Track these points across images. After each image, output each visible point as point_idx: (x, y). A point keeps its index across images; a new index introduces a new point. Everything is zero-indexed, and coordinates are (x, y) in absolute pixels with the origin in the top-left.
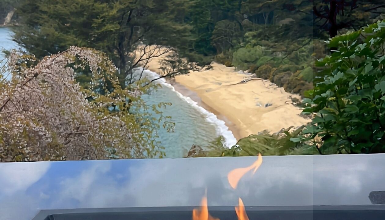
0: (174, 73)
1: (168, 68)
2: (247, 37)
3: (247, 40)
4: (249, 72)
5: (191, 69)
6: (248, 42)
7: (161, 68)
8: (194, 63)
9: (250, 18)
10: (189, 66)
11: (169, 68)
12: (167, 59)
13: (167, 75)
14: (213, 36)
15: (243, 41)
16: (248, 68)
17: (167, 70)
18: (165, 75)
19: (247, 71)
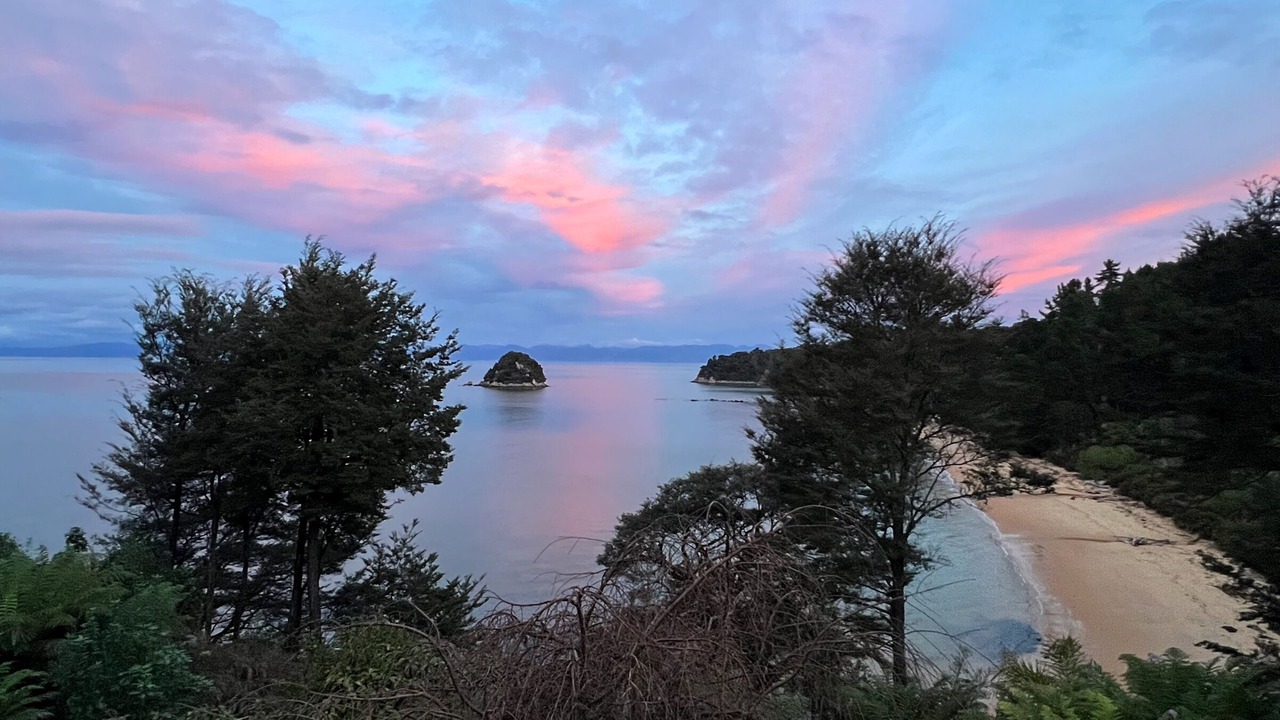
0: (986, 492)
1: (975, 482)
2: (1105, 430)
3: (1105, 434)
4: (1105, 484)
5: (1017, 489)
6: (1107, 438)
7: (965, 482)
8: (1022, 480)
9: (1112, 403)
10: (1013, 484)
11: (978, 483)
12: (977, 469)
13: (974, 494)
14: (1046, 423)
15: (1098, 435)
16: (1105, 478)
17: (975, 486)
18: (970, 493)
19: (1102, 482)
